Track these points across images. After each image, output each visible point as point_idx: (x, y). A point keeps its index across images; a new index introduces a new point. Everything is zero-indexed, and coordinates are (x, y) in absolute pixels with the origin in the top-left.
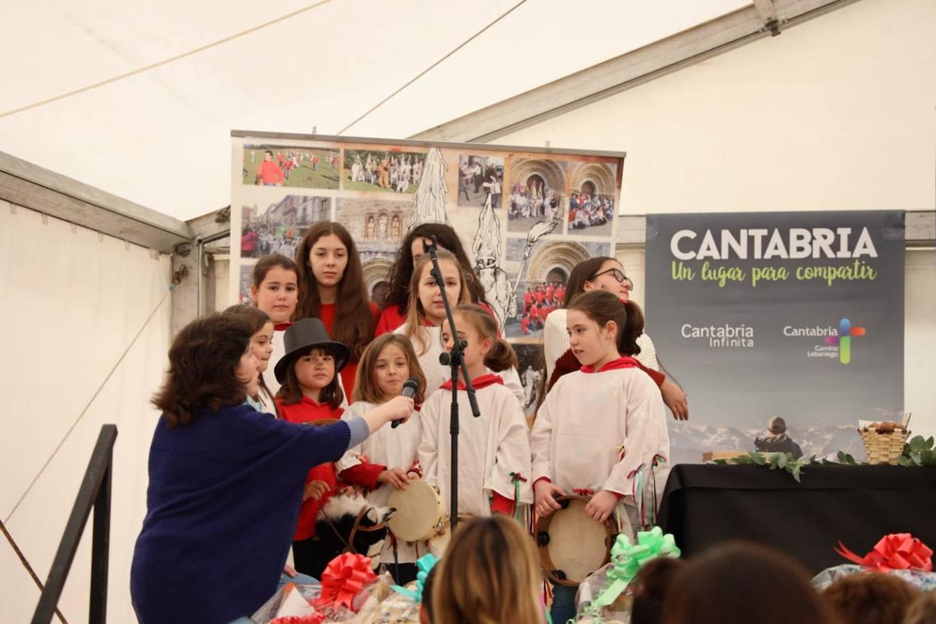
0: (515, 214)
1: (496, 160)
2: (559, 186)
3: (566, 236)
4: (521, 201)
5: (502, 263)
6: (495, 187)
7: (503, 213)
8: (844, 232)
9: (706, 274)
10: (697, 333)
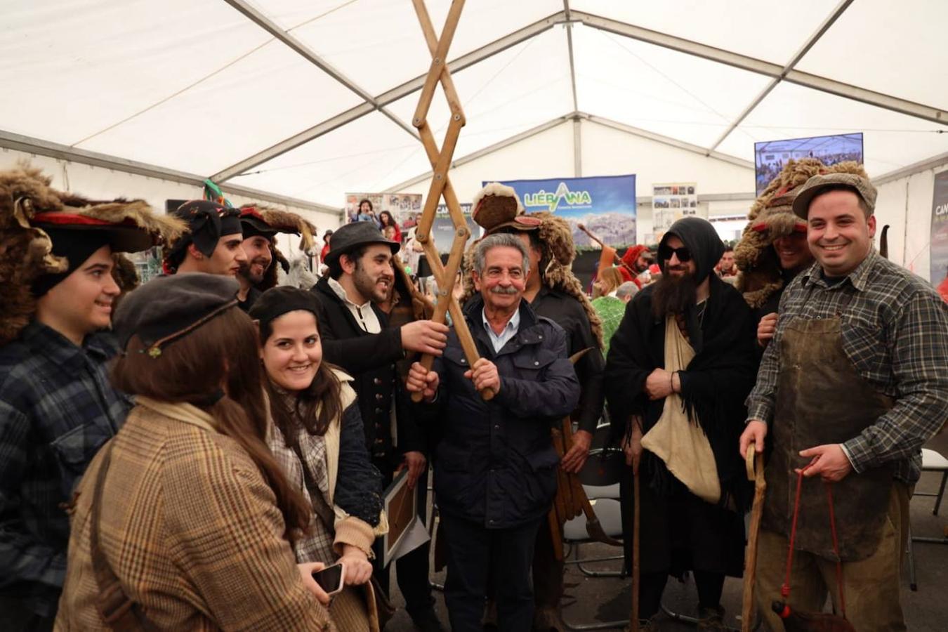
0: (401, 207)
1: (397, 196)
2: (410, 201)
3: (412, 210)
4: (402, 204)
5: (400, 216)
6: (397, 201)
7: (399, 207)
8: (469, 207)
9: (443, 216)
10: (442, 228)
